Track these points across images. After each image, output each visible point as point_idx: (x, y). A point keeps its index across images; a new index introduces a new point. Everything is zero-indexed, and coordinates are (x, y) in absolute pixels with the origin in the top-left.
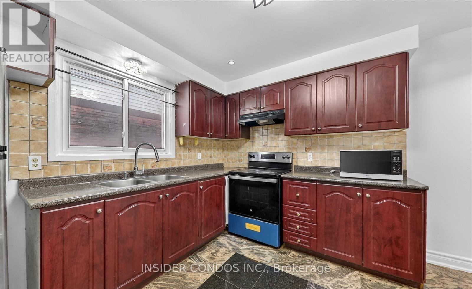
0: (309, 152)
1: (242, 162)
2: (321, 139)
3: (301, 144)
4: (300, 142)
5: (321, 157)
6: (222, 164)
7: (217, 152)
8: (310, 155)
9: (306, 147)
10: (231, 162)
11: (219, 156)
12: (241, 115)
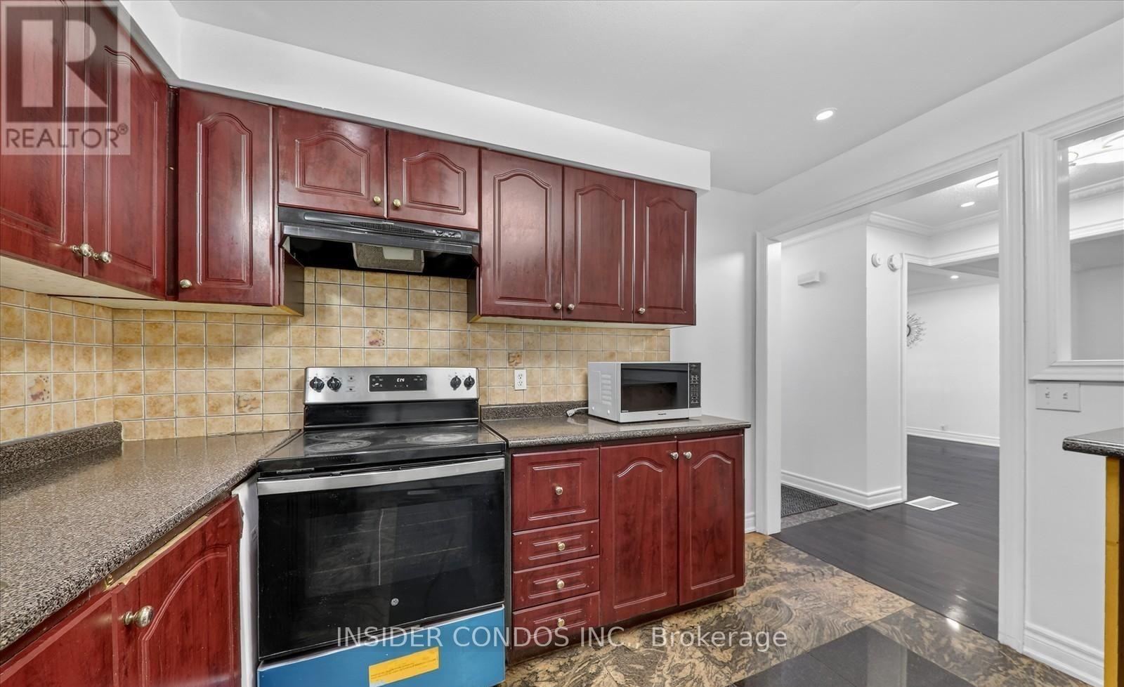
0: (520, 366)
1: (254, 412)
2: (545, 334)
3: (497, 343)
4: (495, 338)
5: (545, 379)
6: (115, 429)
7: (79, 365)
8: (520, 377)
9: (509, 354)
10: (182, 412)
11: (94, 389)
12: (280, 205)
